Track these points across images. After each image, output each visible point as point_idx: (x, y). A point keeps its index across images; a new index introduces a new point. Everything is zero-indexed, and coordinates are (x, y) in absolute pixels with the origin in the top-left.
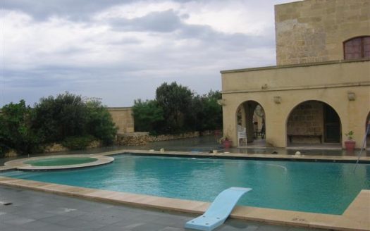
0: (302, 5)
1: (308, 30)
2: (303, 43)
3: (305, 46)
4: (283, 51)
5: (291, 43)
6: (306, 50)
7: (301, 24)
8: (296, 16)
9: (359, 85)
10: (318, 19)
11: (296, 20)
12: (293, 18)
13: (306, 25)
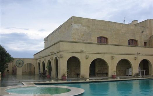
0: (83, 20)
1: (85, 30)
2: (83, 35)
3: (84, 36)
4: (75, 37)
5: (78, 34)
6: (84, 38)
7: (83, 27)
8: (81, 23)
9: (115, 54)
10: (89, 27)
11: (81, 25)
12: (80, 24)
13: (85, 28)
